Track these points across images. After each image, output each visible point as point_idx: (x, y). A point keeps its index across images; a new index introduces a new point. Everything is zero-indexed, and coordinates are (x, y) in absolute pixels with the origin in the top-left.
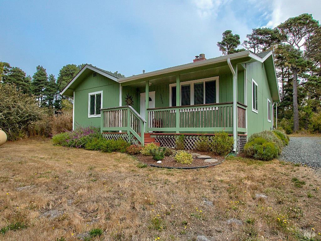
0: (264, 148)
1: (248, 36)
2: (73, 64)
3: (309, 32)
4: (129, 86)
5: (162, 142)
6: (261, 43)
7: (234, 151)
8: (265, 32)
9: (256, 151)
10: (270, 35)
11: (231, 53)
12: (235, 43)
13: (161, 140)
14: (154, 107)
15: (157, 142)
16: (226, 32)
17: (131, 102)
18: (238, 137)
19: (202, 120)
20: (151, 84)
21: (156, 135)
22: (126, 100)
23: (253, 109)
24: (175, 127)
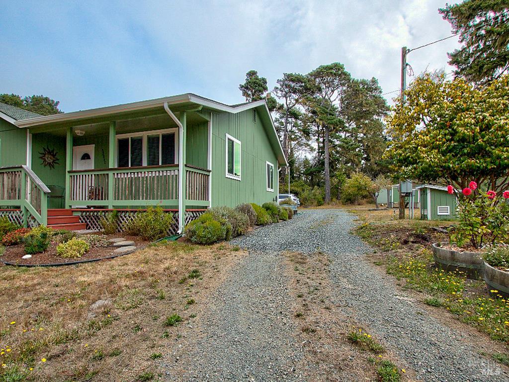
1: (278, 81)
2: (13, 94)
3: (343, 85)
4: (46, 133)
5: (90, 222)
6: (294, 92)
8: (298, 79)
9: (195, 232)
10: (303, 84)
11: (256, 100)
12: (261, 88)
13: (88, 219)
14: (93, 168)
15: (82, 222)
16: (250, 72)
17: (54, 160)
18: (186, 213)
19: (143, 190)
20: (84, 133)
21: (81, 211)
22: (42, 156)
23: (228, 175)
24: (108, 199)
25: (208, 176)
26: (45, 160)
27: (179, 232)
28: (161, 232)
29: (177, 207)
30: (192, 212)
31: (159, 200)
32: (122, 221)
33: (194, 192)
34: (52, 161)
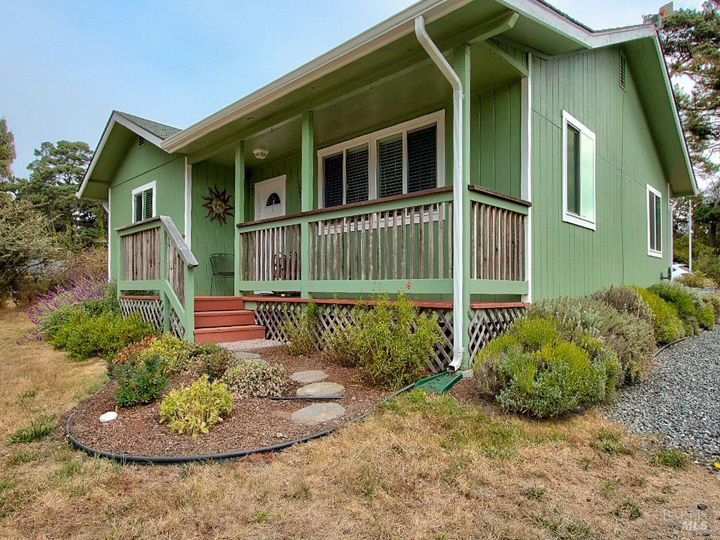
0: (543, 367)
5: (270, 323)
7: (452, 368)
9: (508, 378)
10: (693, 28)
13: (267, 318)
15: (259, 324)
17: (226, 209)
18: (472, 313)
19: (367, 255)
20: (267, 153)
21: (257, 302)
22: (206, 202)
23: (567, 217)
24: (300, 279)
25: (524, 216)
26: (212, 210)
27: (455, 363)
28: (409, 366)
29: (450, 297)
30: (486, 310)
31: (404, 281)
32: (325, 325)
33: (491, 259)
34: (222, 211)
